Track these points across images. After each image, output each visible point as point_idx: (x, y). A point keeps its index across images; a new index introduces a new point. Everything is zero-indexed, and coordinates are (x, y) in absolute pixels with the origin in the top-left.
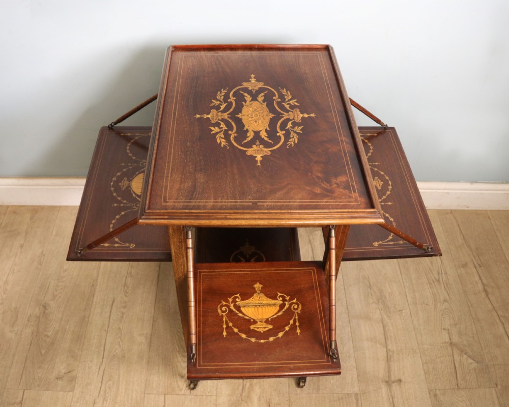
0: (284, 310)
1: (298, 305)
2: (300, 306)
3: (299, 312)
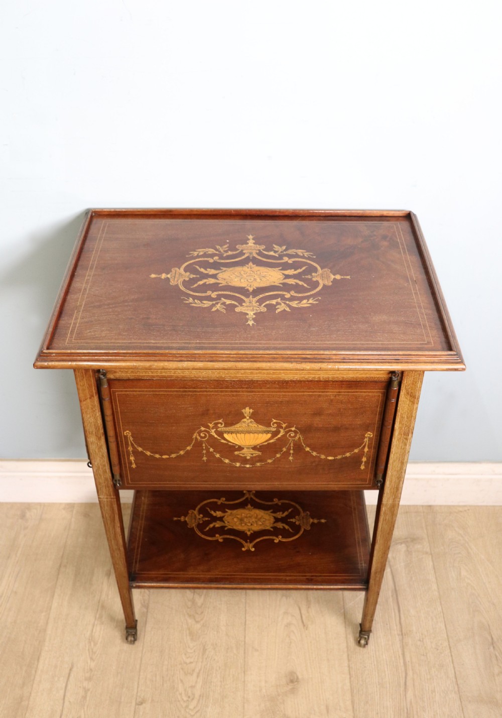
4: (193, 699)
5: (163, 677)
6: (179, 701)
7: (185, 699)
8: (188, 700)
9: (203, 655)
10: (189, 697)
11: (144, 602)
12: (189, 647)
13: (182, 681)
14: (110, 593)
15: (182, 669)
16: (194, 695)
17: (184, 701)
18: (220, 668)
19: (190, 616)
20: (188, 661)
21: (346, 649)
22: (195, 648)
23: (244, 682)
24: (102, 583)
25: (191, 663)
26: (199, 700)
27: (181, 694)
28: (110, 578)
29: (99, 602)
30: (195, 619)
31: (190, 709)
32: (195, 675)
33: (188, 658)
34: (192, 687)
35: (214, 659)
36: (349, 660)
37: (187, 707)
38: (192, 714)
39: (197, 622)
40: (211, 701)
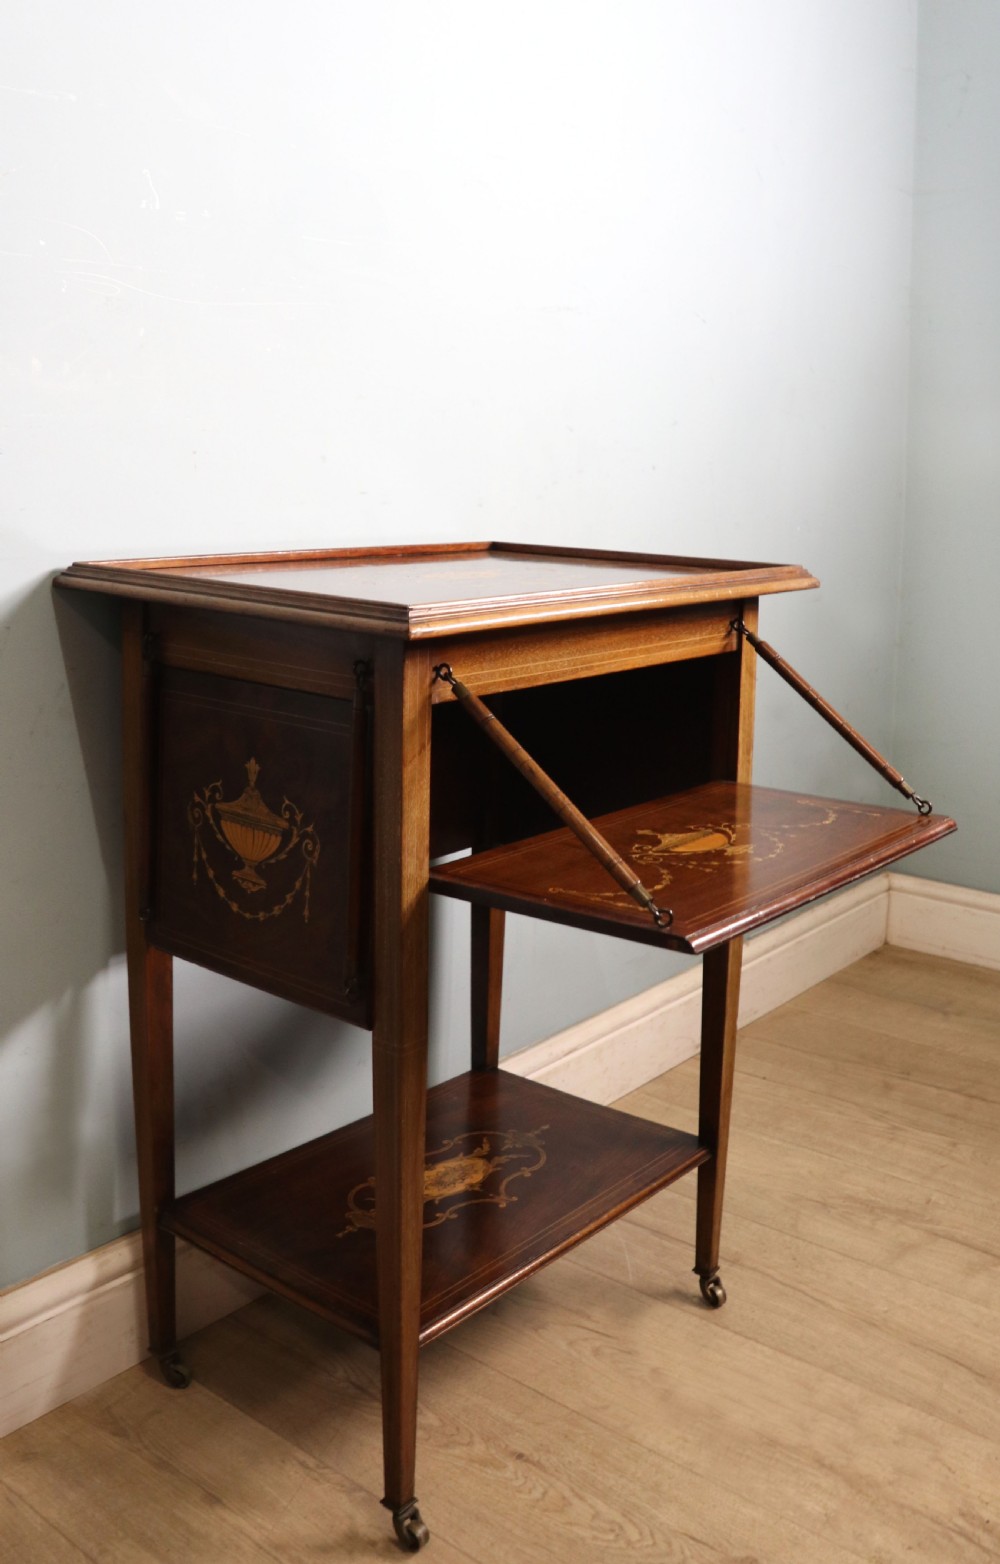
0: (287, 849)
1: (315, 844)
2: (318, 847)
3: (314, 862)
4: (621, 1528)
5: (536, 1544)
6: (607, 1547)
7: (611, 1537)
9: (545, 1471)
10: (612, 1531)
11: (343, 1486)
12: (511, 1480)
13: (571, 1524)
14: (259, 1520)
15: (546, 1510)
16: (612, 1522)
17: (615, 1541)
18: (594, 1465)
19: (446, 1446)
20: (537, 1494)
21: (704, 1322)
22: (520, 1474)
23: (650, 1451)
24: (224, 1520)
25: (545, 1494)
26: (631, 1521)
27: (595, 1538)
28: (225, 1501)
29: (261, 1548)
30: (463, 1445)
31: (639, 1541)
32: (575, 1501)
33: (530, 1492)
34: (596, 1516)
35: (570, 1462)
36: (726, 1328)
37: (629, 1543)
38: (650, 1542)
39: (470, 1444)
40: (648, 1506)
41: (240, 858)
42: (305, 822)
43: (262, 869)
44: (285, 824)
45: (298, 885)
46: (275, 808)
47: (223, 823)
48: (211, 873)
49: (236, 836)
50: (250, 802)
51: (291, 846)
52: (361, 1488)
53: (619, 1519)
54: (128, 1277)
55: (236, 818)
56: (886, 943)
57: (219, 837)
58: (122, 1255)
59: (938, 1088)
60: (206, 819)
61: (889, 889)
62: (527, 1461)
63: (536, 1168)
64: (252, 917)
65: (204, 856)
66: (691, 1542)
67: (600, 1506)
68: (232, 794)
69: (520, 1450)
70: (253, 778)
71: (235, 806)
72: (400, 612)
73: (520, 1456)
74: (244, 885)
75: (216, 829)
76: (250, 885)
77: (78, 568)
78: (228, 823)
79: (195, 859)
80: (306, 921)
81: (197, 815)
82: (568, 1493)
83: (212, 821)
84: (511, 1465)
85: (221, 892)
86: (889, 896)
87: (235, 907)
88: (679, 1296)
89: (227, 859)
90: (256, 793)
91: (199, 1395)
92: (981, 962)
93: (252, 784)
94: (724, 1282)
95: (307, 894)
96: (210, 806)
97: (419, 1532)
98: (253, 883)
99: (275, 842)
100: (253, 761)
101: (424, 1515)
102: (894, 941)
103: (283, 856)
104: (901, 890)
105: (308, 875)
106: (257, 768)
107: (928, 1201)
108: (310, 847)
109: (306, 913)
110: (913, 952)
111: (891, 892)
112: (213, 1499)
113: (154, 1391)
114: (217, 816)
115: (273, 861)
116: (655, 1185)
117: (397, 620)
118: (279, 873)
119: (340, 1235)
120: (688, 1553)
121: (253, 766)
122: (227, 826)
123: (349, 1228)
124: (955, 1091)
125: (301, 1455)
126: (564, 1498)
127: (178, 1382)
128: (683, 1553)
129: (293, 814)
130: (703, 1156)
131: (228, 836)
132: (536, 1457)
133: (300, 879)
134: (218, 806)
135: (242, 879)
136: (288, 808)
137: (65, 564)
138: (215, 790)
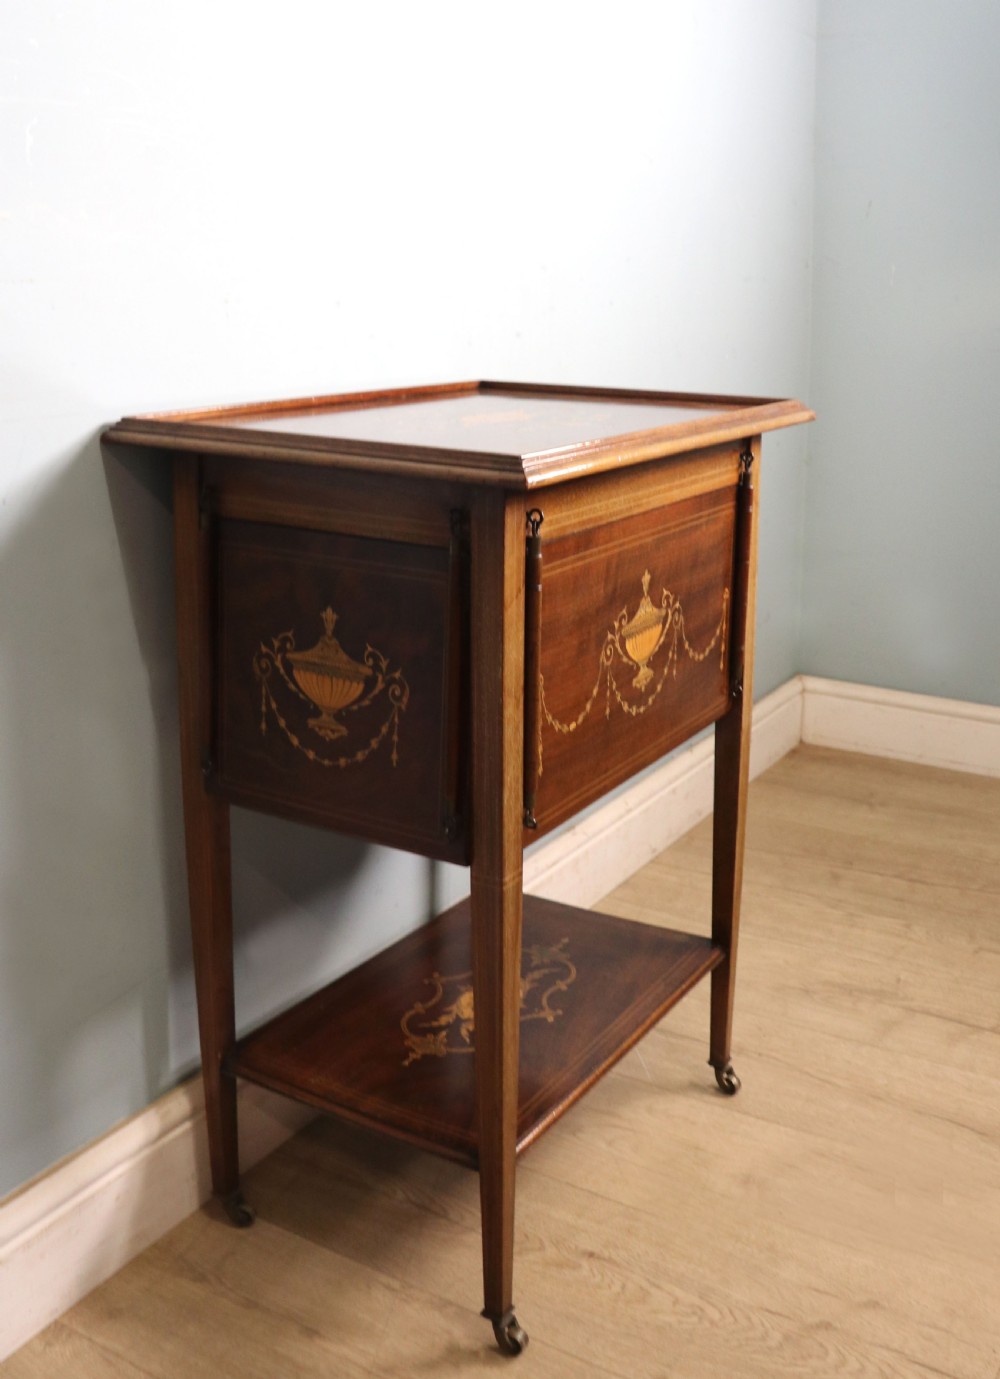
4: (702, 1310)
7: (695, 1319)
8: (700, 1319)
10: (694, 1313)
20: (616, 1288)
25: (623, 1287)
26: (709, 1302)
32: (653, 1290)
33: (610, 1287)
34: (676, 1302)
37: (712, 1323)
41: (315, 705)
42: (391, 668)
43: (341, 716)
44: (368, 672)
45: (384, 730)
46: (357, 656)
47: (296, 674)
48: (282, 723)
49: (310, 684)
50: (327, 650)
51: (376, 691)
52: (450, 1303)
53: (696, 1300)
54: (188, 1125)
55: (310, 667)
56: (801, 742)
57: (292, 686)
58: (180, 1104)
59: (881, 875)
60: (276, 669)
61: (804, 691)
62: (599, 1258)
63: (569, 980)
64: (331, 763)
65: (274, 705)
66: (767, 1314)
67: (678, 1292)
68: (304, 644)
69: (590, 1248)
70: (330, 627)
71: (311, 655)
72: (514, 463)
73: (591, 1255)
74: (322, 733)
75: (286, 678)
76: (329, 733)
77: (127, 423)
78: (302, 672)
79: (264, 708)
80: (395, 764)
81: (264, 666)
82: (645, 1284)
83: (282, 671)
84: (585, 1263)
85: (295, 741)
86: (803, 698)
87: (311, 755)
88: (695, 1087)
89: (302, 708)
90: (334, 641)
91: (265, 1231)
92: (890, 755)
93: (329, 632)
94: (736, 1071)
95: (395, 738)
96: (279, 656)
97: (519, 1337)
98: (330, 730)
99: (357, 689)
100: (329, 611)
101: (520, 1321)
102: (810, 739)
103: (366, 703)
104: (814, 692)
105: (396, 720)
106: (335, 617)
107: (899, 980)
108: (397, 693)
109: (395, 757)
110: (827, 749)
111: (807, 696)
112: (311, 1332)
113: (222, 1234)
114: (289, 666)
115: (355, 707)
116: (684, 987)
117: (510, 471)
118: (360, 720)
119: (406, 1063)
120: (767, 1325)
121: (329, 616)
122: (299, 676)
123: (412, 1056)
124: (896, 876)
125: (384, 1279)
126: (641, 1288)
127: (243, 1221)
128: (763, 1324)
129: (376, 659)
130: (718, 957)
131: (301, 685)
132: (606, 1254)
133: (387, 724)
134: (290, 656)
135: (320, 728)
136: (371, 655)
137: (115, 418)
138: (286, 640)
